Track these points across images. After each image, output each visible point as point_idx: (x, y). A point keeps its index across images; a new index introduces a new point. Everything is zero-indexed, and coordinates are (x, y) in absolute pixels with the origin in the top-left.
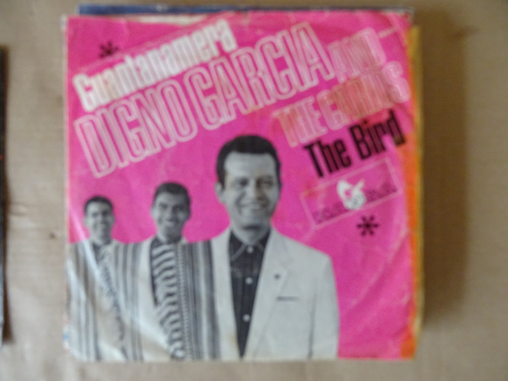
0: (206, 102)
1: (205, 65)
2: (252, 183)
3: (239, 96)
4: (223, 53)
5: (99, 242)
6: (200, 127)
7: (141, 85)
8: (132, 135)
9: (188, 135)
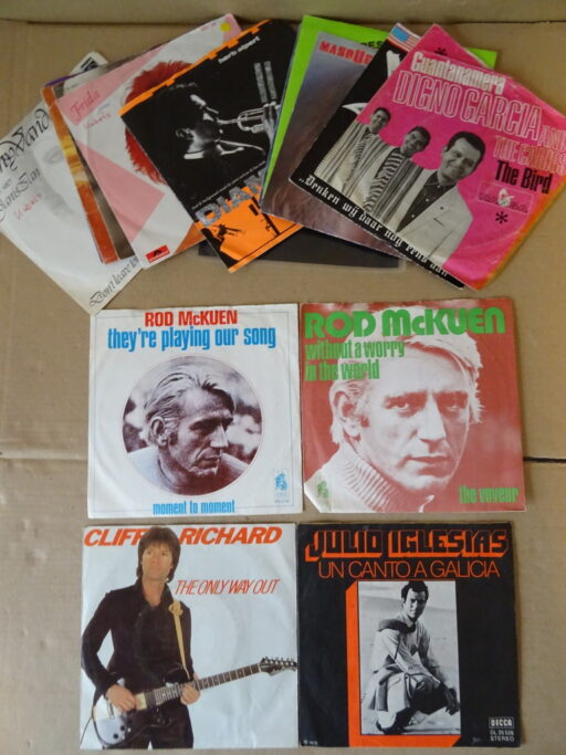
0: (469, 107)
1: (481, 91)
2: (462, 158)
3: (486, 116)
4: (493, 92)
5: (371, 130)
6: (458, 115)
7: (444, 77)
8: (423, 96)
9: (449, 115)
